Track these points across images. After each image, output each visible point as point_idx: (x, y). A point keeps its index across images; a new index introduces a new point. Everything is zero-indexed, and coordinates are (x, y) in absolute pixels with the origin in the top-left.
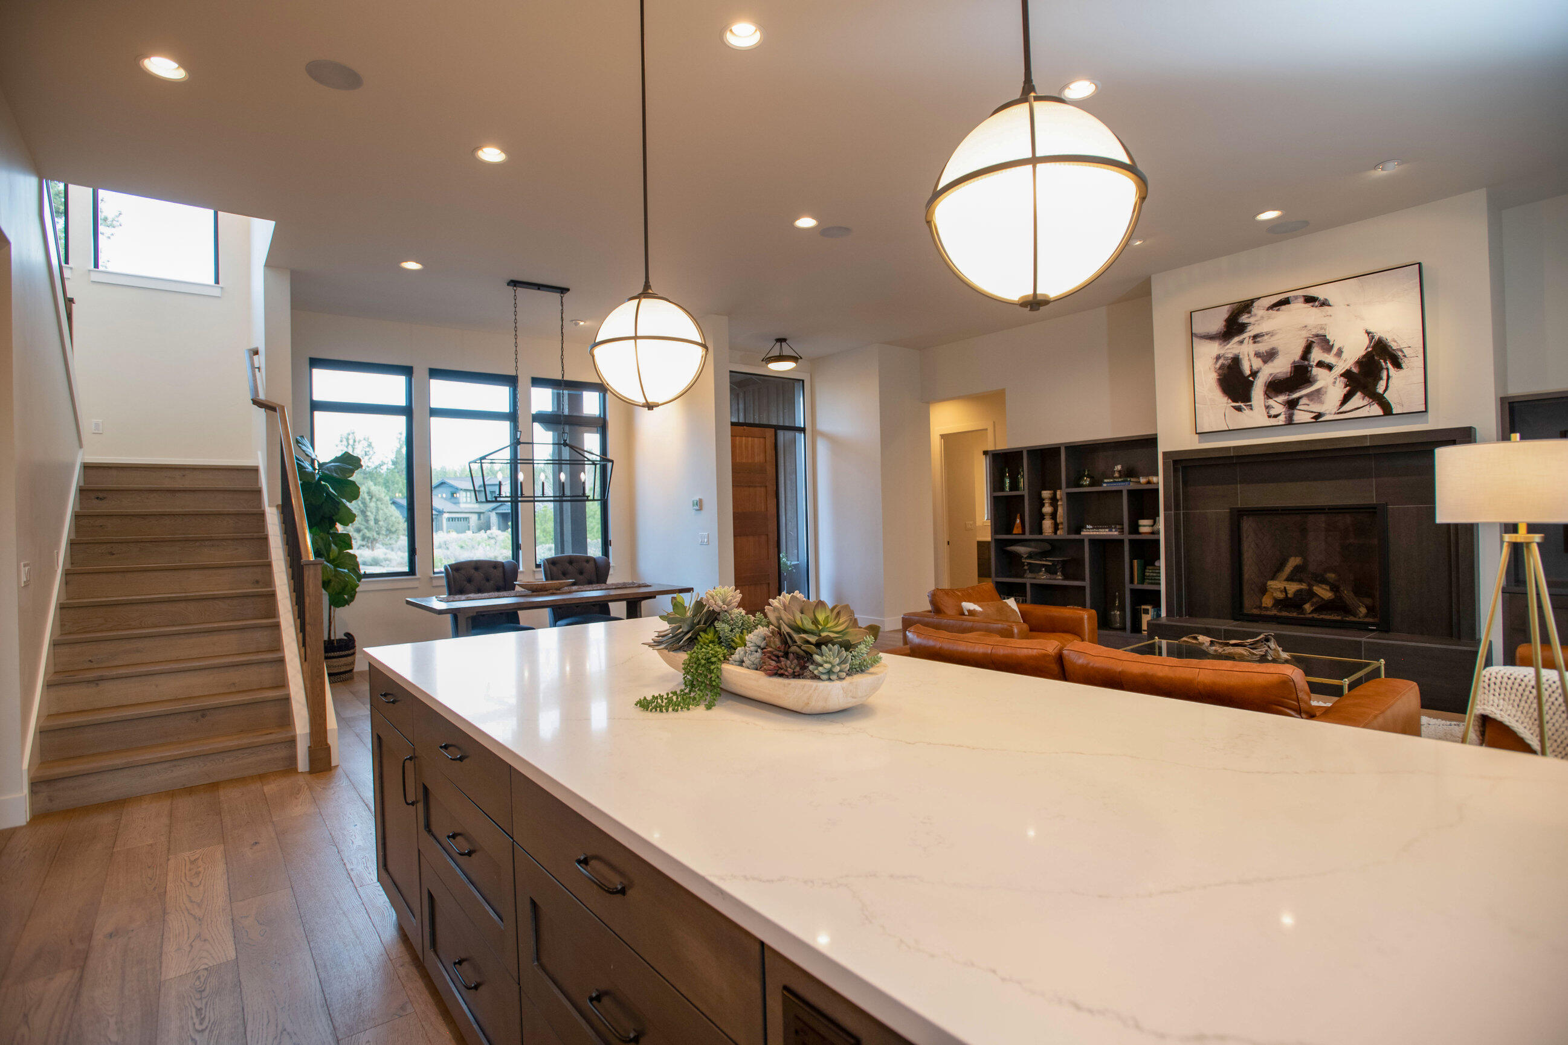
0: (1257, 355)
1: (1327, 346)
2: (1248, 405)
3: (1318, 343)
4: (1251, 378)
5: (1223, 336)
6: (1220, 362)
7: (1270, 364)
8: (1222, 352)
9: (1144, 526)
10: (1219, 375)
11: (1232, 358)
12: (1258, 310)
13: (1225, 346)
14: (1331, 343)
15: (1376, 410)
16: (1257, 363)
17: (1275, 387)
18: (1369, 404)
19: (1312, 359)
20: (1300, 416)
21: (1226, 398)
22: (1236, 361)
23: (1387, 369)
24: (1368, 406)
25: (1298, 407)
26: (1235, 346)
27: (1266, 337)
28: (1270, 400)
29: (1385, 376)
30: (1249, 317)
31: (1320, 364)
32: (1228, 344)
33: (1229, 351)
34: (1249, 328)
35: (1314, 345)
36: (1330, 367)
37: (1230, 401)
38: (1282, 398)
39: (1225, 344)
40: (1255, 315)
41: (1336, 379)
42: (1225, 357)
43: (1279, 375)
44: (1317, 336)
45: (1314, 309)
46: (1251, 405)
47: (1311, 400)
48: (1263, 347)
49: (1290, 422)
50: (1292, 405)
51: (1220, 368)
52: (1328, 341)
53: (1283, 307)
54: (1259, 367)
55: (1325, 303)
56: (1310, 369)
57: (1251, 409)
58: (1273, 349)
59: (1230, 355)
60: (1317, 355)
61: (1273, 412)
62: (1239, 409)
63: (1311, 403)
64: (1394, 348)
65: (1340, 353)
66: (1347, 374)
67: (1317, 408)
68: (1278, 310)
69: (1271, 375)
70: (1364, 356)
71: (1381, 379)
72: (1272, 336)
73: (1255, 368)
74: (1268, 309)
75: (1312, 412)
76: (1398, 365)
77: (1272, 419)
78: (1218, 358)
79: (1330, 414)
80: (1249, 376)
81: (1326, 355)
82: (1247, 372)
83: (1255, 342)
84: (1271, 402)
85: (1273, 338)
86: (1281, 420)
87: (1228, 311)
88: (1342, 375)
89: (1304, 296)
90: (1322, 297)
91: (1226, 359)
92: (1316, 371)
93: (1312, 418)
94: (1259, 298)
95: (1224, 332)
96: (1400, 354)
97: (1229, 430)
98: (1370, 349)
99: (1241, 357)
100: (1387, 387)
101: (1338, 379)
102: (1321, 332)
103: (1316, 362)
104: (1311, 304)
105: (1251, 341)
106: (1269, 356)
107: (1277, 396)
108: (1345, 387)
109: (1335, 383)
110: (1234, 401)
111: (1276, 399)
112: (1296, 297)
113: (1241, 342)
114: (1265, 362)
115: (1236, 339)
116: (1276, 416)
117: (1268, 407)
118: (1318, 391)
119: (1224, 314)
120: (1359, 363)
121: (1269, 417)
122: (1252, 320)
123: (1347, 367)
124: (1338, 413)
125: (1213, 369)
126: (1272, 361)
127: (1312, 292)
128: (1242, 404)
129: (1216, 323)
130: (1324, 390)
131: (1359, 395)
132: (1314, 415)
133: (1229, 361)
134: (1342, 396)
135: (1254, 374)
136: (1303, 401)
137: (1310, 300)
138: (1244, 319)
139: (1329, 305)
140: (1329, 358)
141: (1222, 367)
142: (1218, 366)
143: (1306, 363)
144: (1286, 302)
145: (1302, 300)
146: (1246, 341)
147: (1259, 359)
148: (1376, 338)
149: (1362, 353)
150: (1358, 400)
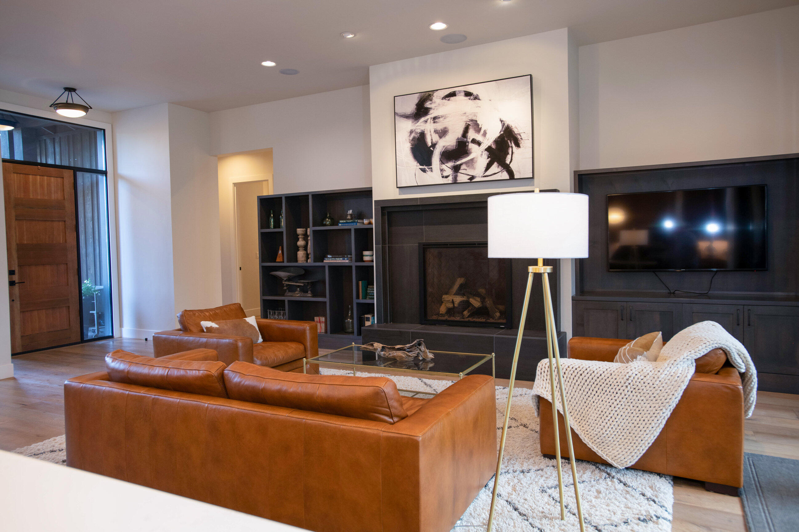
0: (436, 131)
1: (478, 129)
2: (429, 168)
3: (473, 126)
4: (431, 149)
5: (414, 116)
6: (413, 135)
7: (443, 139)
8: (413, 128)
10: (412, 145)
11: (420, 133)
12: (437, 98)
13: (416, 123)
14: (480, 127)
15: (505, 175)
16: (436, 138)
17: (447, 156)
18: (501, 171)
19: (468, 137)
20: (462, 178)
21: (416, 162)
22: (422, 135)
23: (512, 147)
24: (501, 172)
25: (460, 171)
26: (422, 124)
27: (441, 119)
28: (443, 165)
29: (510, 153)
30: (431, 104)
31: (474, 141)
32: (418, 122)
33: (418, 127)
34: (431, 112)
35: (470, 127)
36: (479, 144)
37: (418, 164)
38: (450, 164)
39: (416, 122)
40: (435, 102)
41: (482, 152)
42: (415, 132)
43: (449, 147)
44: (472, 120)
45: (470, 101)
46: (431, 168)
47: (468, 166)
48: (439, 126)
49: (455, 182)
50: (456, 169)
51: (412, 140)
52: (478, 125)
53: (452, 98)
54: (436, 140)
55: (476, 98)
56: (467, 144)
57: (432, 171)
58: (445, 128)
59: (419, 131)
60: (472, 135)
61: (445, 174)
62: (424, 171)
63: (467, 169)
64: (516, 133)
65: (485, 134)
66: (489, 149)
67: (471, 172)
68: (449, 100)
69: (444, 147)
70: (499, 137)
71: (508, 154)
72: (445, 118)
73: (434, 141)
74: (442, 99)
75: (468, 175)
76: (518, 145)
77: (444, 179)
78: (411, 132)
79: (479, 177)
80: (431, 147)
81: (477, 135)
82: (429, 144)
83: (434, 122)
84: (444, 167)
85: (445, 120)
86: (450, 180)
87: (418, 98)
88: (486, 150)
89: (465, 91)
90: (475, 93)
91: (416, 133)
92: (471, 146)
93: (468, 179)
94: (437, 90)
95: (416, 113)
96: (519, 137)
97: (418, 186)
98: (502, 133)
99: (425, 132)
100: (512, 159)
101: (484, 153)
102: (474, 118)
103: (471, 139)
104: (469, 97)
105: (432, 122)
106: (443, 133)
107: (447, 162)
108: (488, 158)
109: (482, 155)
110: (421, 165)
111: (447, 165)
112: (460, 92)
113: (426, 122)
114: (441, 137)
115: (423, 119)
116: (447, 177)
117: (442, 170)
118: (472, 160)
119: (415, 100)
120: (496, 142)
121: (443, 177)
122: (432, 106)
123: (489, 144)
124: (484, 177)
125: (408, 141)
126: (445, 137)
127: (470, 89)
128: (426, 167)
129: (410, 107)
130: (475, 159)
131: (496, 164)
132: (469, 177)
133: (419, 135)
134: (486, 164)
135: (434, 145)
136: (463, 167)
137: (468, 94)
138: (428, 105)
139: (479, 99)
140: (479, 137)
141: (414, 139)
142: (411, 138)
143: (465, 139)
144: (453, 94)
145: (463, 94)
146: (429, 121)
147: (437, 135)
148: (506, 125)
149: (498, 135)
150: (495, 168)
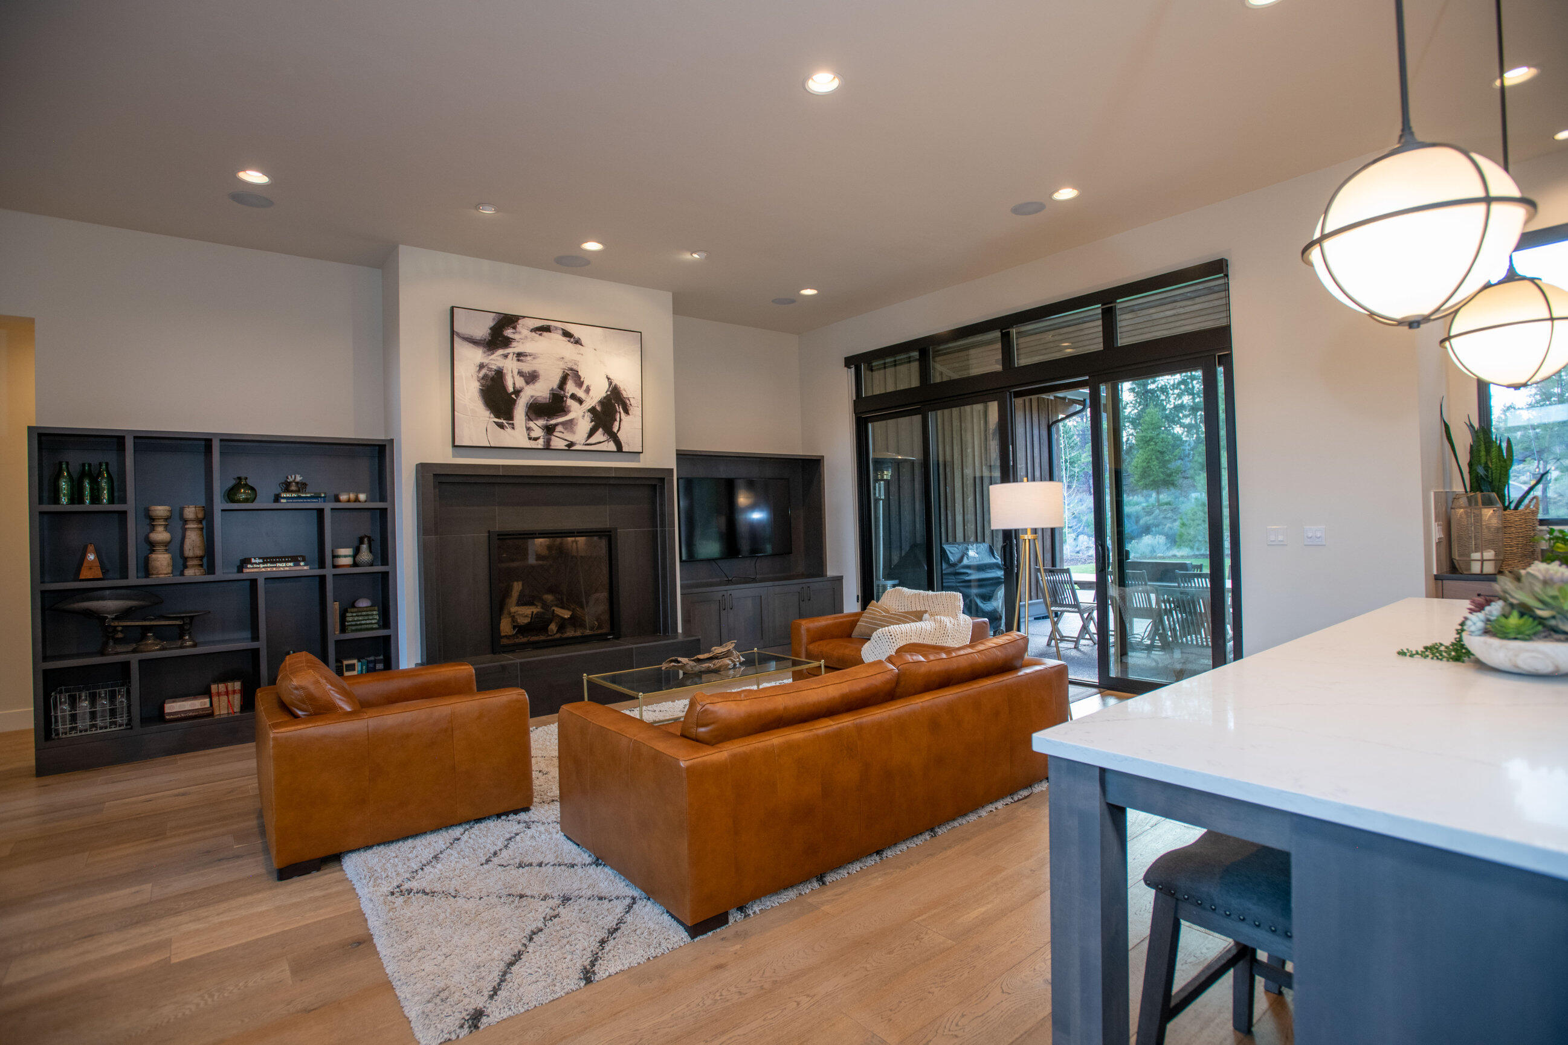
0: (521, 373)
1: (579, 383)
2: (510, 424)
3: (572, 377)
4: (513, 396)
5: (487, 344)
6: (484, 371)
7: (531, 386)
8: (486, 361)
9: (345, 556)
10: (482, 385)
11: (496, 370)
12: (524, 328)
13: (488, 355)
14: (582, 380)
15: (611, 446)
16: (520, 382)
17: (537, 410)
18: (607, 440)
19: (567, 391)
20: (557, 443)
21: (488, 412)
22: (500, 374)
23: (620, 413)
24: (606, 443)
25: (555, 434)
27: (529, 358)
28: (531, 422)
29: (618, 419)
30: (514, 333)
31: (573, 397)
33: (493, 362)
35: (569, 377)
36: (580, 401)
37: (492, 416)
38: (541, 422)
39: (489, 353)
40: (520, 333)
41: (584, 413)
42: (488, 368)
43: (539, 399)
44: (571, 369)
45: (570, 343)
46: (513, 424)
47: (566, 429)
48: (526, 367)
49: (547, 447)
50: (549, 430)
51: (483, 378)
52: (579, 377)
53: (545, 334)
54: (521, 386)
55: (578, 342)
56: (565, 399)
57: (513, 428)
58: (535, 371)
59: (494, 367)
60: (571, 388)
61: (533, 435)
62: (501, 426)
63: (565, 432)
64: (625, 396)
65: (588, 390)
66: (592, 410)
67: (570, 437)
68: (540, 335)
69: (532, 397)
70: (605, 398)
71: (616, 420)
72: (534, 358)
73: (518, 386)
74: (532, 331)
75: (566, 440)
76: (627, 412)
77: (532, 442)
78: (481, 366)
79: (580, 444)
81: (578, 389)
82: (511, 389)
83: (518, 360)
84: (531, 424)
85: (535, 361)
86: (540, 443)
88: (589, 411)
89: (563, 329)
90: (576, 335)
91: (490, 370)
92: (570, 402)
93: (566, 446)
94: (524, 317)
95: (490, 340)
96: (628, 402)
97: (491, 447)
98: (609, 393)
99: (505, 371)
100: (619, 427)
101: (586, 414)
102: (575, 367)
103: (570, 393)
104: (568, 339)
105: (515, 358)
106: (531, 378)
107: (537, 420)
108: (591, 422)
109: (584, 416)
110: (497, 417)
111: (536, 422)
112: (556, 328)
113: (506, 356)
114: (527, 383)
116: (536, 439)
117: (529, 429)
118: (571, 421)
120: (601, 402)
121: (530, 439)
122: (516, 336)
123: (593, 405)
124: (586, 445)
125: (475, 377)
126: (534, 383)
127: (571, 328)
128: (504, 422)
130: (575, 421)
131: (601, 430)
132: (567, 443)
133: (493, 373)
134: (589, 429)
135: (517, 392)
136: (559, 428)
137: (567, 334)
138: (509, 332)
139: (581, 345)
140: (580, 393)
141: (485, 377)
142: (481, 375)
143: (562, 392)
144: (546, 329)
145: (561, 332)
146: (510, 356)
147: (522, 378)
148: (613, 384)
149: (604, 395)
150: (599, 436)
